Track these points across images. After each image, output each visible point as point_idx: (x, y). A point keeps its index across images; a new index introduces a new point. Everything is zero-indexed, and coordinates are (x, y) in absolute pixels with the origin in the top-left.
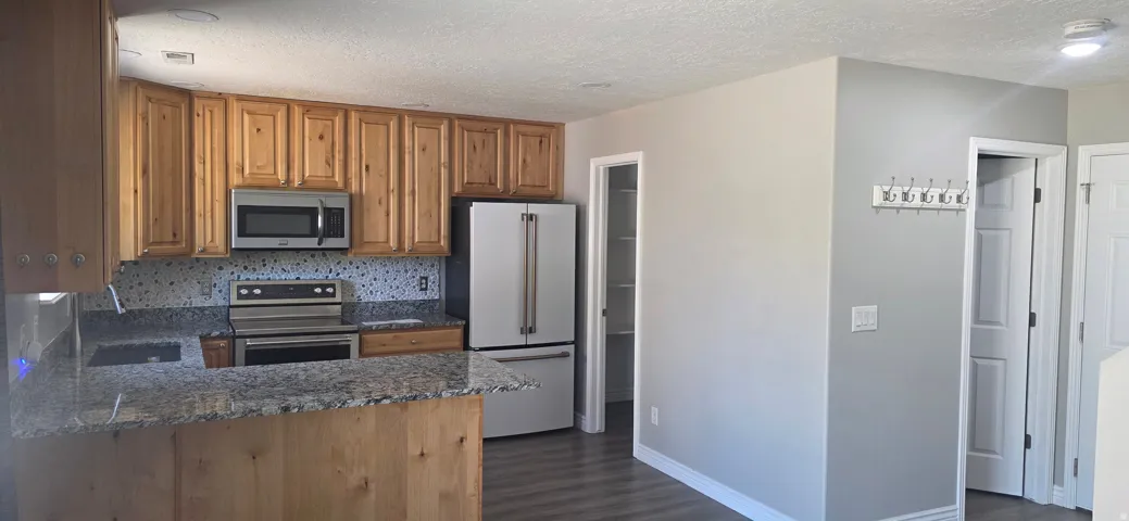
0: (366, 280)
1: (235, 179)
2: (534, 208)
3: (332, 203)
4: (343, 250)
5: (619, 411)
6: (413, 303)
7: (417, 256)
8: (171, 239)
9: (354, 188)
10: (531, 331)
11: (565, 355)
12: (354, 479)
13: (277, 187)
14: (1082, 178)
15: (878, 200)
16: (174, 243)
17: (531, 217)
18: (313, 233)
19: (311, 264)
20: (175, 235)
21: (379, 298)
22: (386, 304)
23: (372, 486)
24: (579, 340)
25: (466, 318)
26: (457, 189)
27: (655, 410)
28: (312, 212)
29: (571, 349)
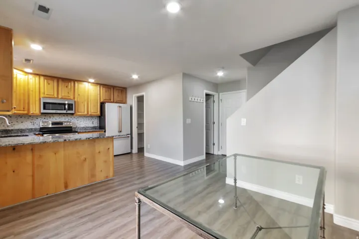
0: (78, 122)
1: (42, 95)
2: (121, 105)
3: (70, 102)
4: (72, 114)
5: (141, 150)
6: (91, 127)
7: (92, 116)
8: (23, 109)
9: (76, 100)
10: (121, 132)
11: (128, 137)
12: (83, 158)
13: (55, 98)
14: (220, 98)
15: (190, 99)
16: (24, 111)
17: (120, 107)
18: (65, 109)
19: (63, 118)
20: (24, 109)
21: (82, 126)
22: (84, 127)
23: (87, 160)
24: (131, 134)
25: (105, 129)
26: (102, 100)
27: (149, 145)
28: (64, 104)
29: (130, 135)
